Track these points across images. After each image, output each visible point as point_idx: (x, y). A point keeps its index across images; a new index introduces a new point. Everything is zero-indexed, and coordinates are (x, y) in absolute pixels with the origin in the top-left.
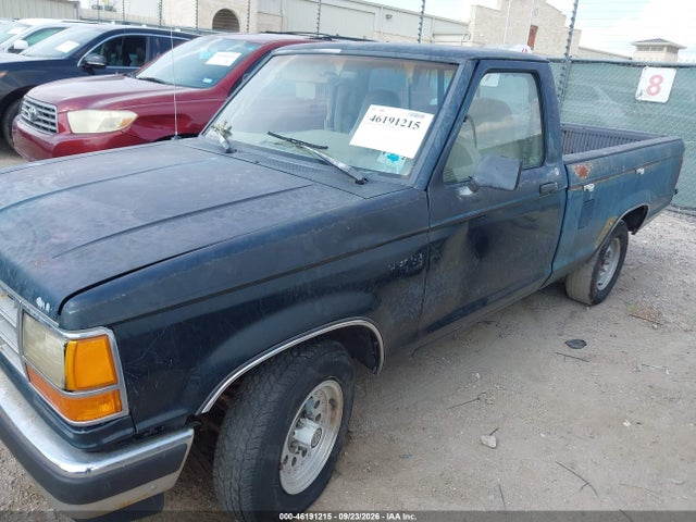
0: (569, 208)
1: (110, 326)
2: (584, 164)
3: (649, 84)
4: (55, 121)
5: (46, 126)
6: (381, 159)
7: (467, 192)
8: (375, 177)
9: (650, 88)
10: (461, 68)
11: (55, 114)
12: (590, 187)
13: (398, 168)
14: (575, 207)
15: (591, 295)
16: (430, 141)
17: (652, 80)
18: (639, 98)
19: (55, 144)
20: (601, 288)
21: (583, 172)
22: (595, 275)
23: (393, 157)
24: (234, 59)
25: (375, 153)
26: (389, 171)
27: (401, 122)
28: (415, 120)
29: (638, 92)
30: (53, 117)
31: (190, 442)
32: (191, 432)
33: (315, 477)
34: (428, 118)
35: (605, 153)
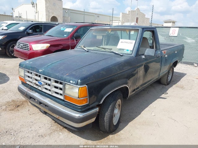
0: (162, 61)
1: (86, 85)
2: (165, 51)
3: (172, 32)
4: (29, 47)
5: (26, 49)
6: (125, 51)
7: (143, 57)
8: (124, 55)
9: (173, 32)
10: (140, 31)
11: (29, 45)
12: (166, 56)
13: (129, 52)
14: (164, 60)
15: (167, 82)
16: (135, 46)
17: (173, 31)
18: (170, 35)
19: (29, 53)
20: (169, 81)
21: (165, 52)
22: (167, 78)
23: (128, 50)
24: (71, 30)
25: (123, 50)
26: (127, 53)
27: (128, 43)
28: (131, 42)
29: (170, 34)
30: (28, 46)
31: (98, 110)
32: (98, 108)
33: (117, 122)
34: (134, 41)
35: (168, 48)
